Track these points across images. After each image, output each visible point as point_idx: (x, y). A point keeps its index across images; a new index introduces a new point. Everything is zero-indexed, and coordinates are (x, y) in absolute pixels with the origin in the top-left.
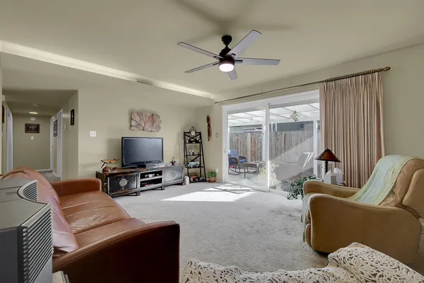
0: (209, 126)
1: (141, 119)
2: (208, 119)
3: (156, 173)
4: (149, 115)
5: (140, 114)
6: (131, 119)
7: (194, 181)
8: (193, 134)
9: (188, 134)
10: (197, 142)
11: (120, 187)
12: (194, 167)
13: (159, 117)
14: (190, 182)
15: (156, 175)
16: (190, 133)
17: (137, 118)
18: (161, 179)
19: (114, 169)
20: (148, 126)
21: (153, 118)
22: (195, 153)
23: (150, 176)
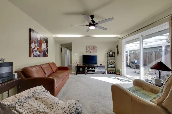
0: (118, 50)
1: (90, 49)
2: (117, 47)
3: (93, 68)
4: (92, 47)
5: (89, 47)
6: (86, 49)
7: (110, 73)
8: (111, 53)
9: (109, 54)
10: (113, 56)
11: (80, 71)
12: (111, 67)
13: (96, 48)
14: (108, 73)
15: (93, 69)
16: (110, 53)
17: (88, 49)
18: (94, 70)
19: (80, 65)
20: (92, 51)
21: (94, 48)
22: (112, 62)
23: (91, 68)
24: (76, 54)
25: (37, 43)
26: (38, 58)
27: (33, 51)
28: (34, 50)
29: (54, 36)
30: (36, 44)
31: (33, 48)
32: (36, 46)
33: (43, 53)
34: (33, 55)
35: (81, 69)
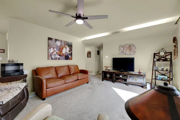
1: (124, 49)
5: (123, 47)
6: (120, 50)
8: (162, 54)
9: (158, 55)
10: (166, 60)
13: (134, 46)
15: (124, 77)
16: (159, 53)
17: (122, 49)
18: (126, 79)
19: (109, 70)
20: (128, 52)
21: (130, 47)
22: (165, 69)
23: (121, 76)
24: (107, 57)
25: (57, 48)
26: (58, 60)
27: (51, 55)
28: (53, 54)
29: (83, 39)
30: (55, 49)
31: (51, 53)
32: (55, 51)
33: (64, 56)
34: (52, 58)
35: (108, 76)
